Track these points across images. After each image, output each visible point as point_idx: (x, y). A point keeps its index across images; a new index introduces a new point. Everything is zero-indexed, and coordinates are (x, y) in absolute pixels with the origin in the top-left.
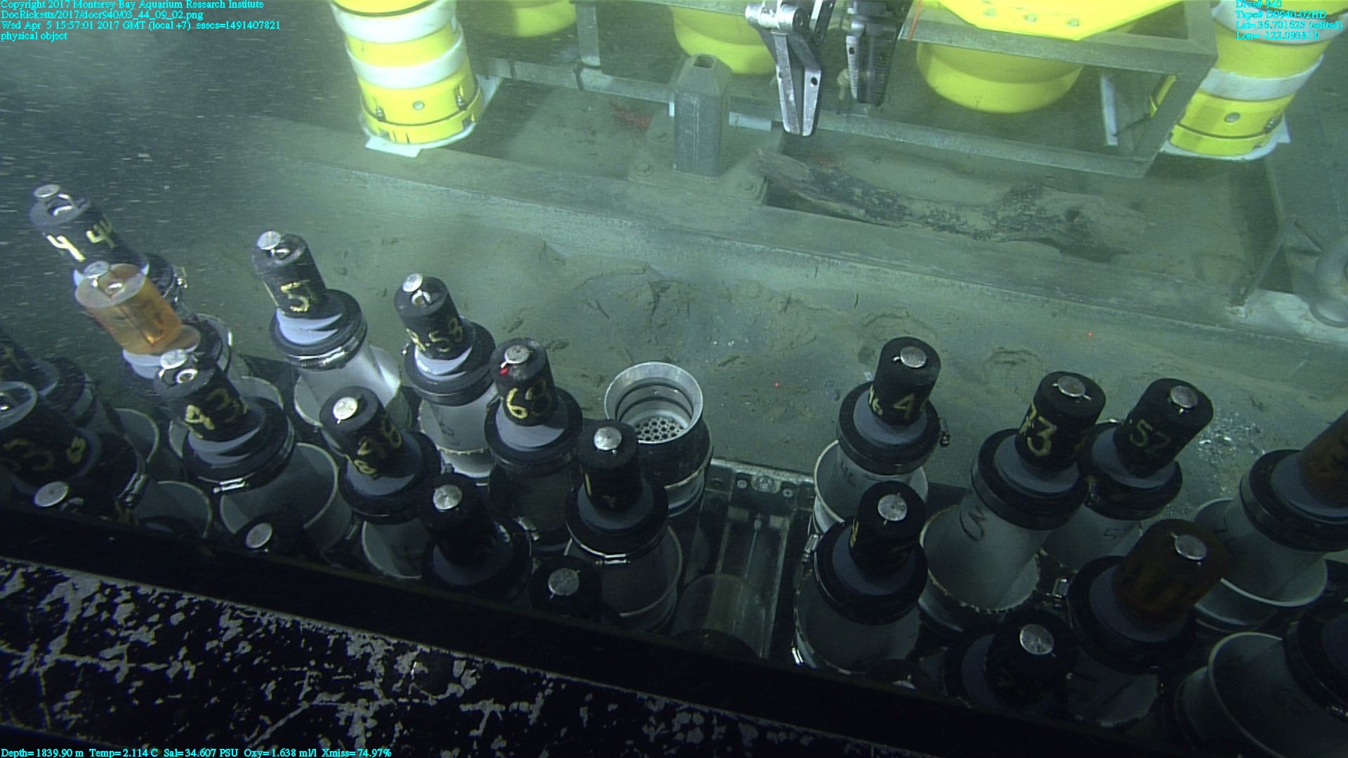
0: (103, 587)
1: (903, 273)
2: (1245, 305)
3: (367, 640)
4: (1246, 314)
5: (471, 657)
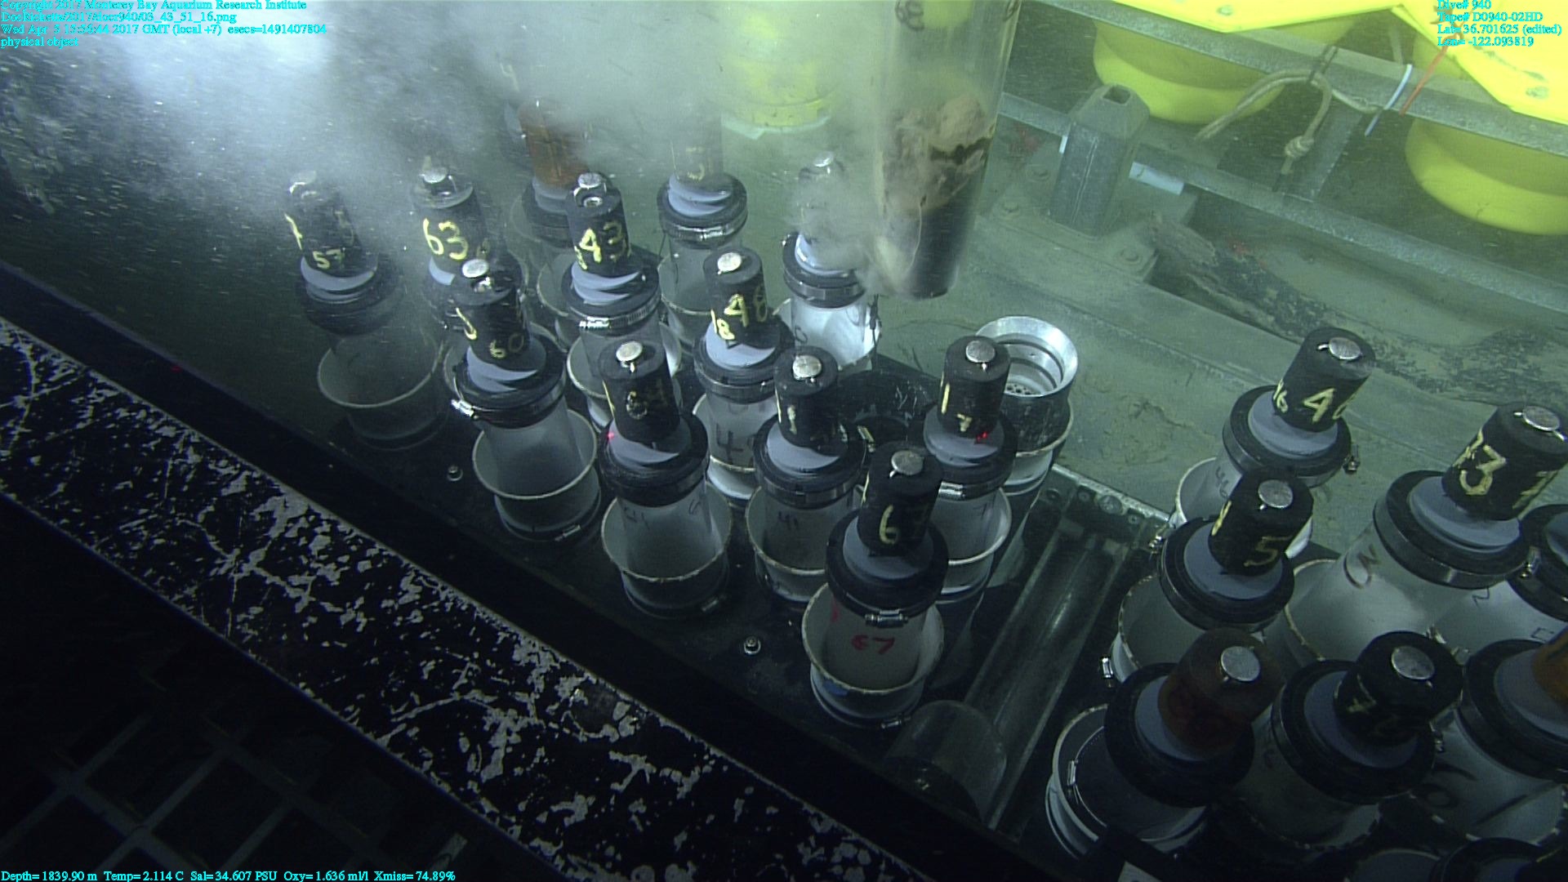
0: (309, 512)
3: (536, 649)
5: (636, 702)
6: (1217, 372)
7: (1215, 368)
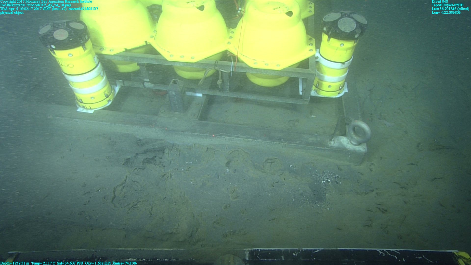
1: (238, 138)
2: (333, 141)
4: (333, 143)
6: (219, 136)
7: (218, 135)
